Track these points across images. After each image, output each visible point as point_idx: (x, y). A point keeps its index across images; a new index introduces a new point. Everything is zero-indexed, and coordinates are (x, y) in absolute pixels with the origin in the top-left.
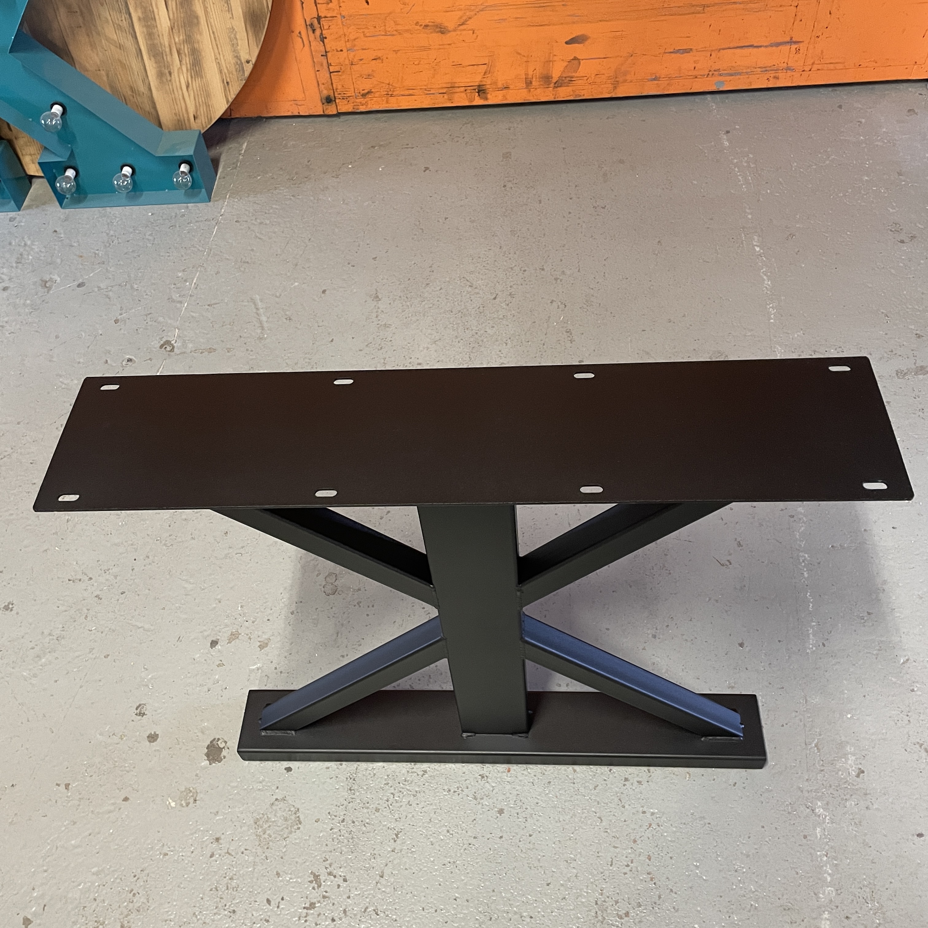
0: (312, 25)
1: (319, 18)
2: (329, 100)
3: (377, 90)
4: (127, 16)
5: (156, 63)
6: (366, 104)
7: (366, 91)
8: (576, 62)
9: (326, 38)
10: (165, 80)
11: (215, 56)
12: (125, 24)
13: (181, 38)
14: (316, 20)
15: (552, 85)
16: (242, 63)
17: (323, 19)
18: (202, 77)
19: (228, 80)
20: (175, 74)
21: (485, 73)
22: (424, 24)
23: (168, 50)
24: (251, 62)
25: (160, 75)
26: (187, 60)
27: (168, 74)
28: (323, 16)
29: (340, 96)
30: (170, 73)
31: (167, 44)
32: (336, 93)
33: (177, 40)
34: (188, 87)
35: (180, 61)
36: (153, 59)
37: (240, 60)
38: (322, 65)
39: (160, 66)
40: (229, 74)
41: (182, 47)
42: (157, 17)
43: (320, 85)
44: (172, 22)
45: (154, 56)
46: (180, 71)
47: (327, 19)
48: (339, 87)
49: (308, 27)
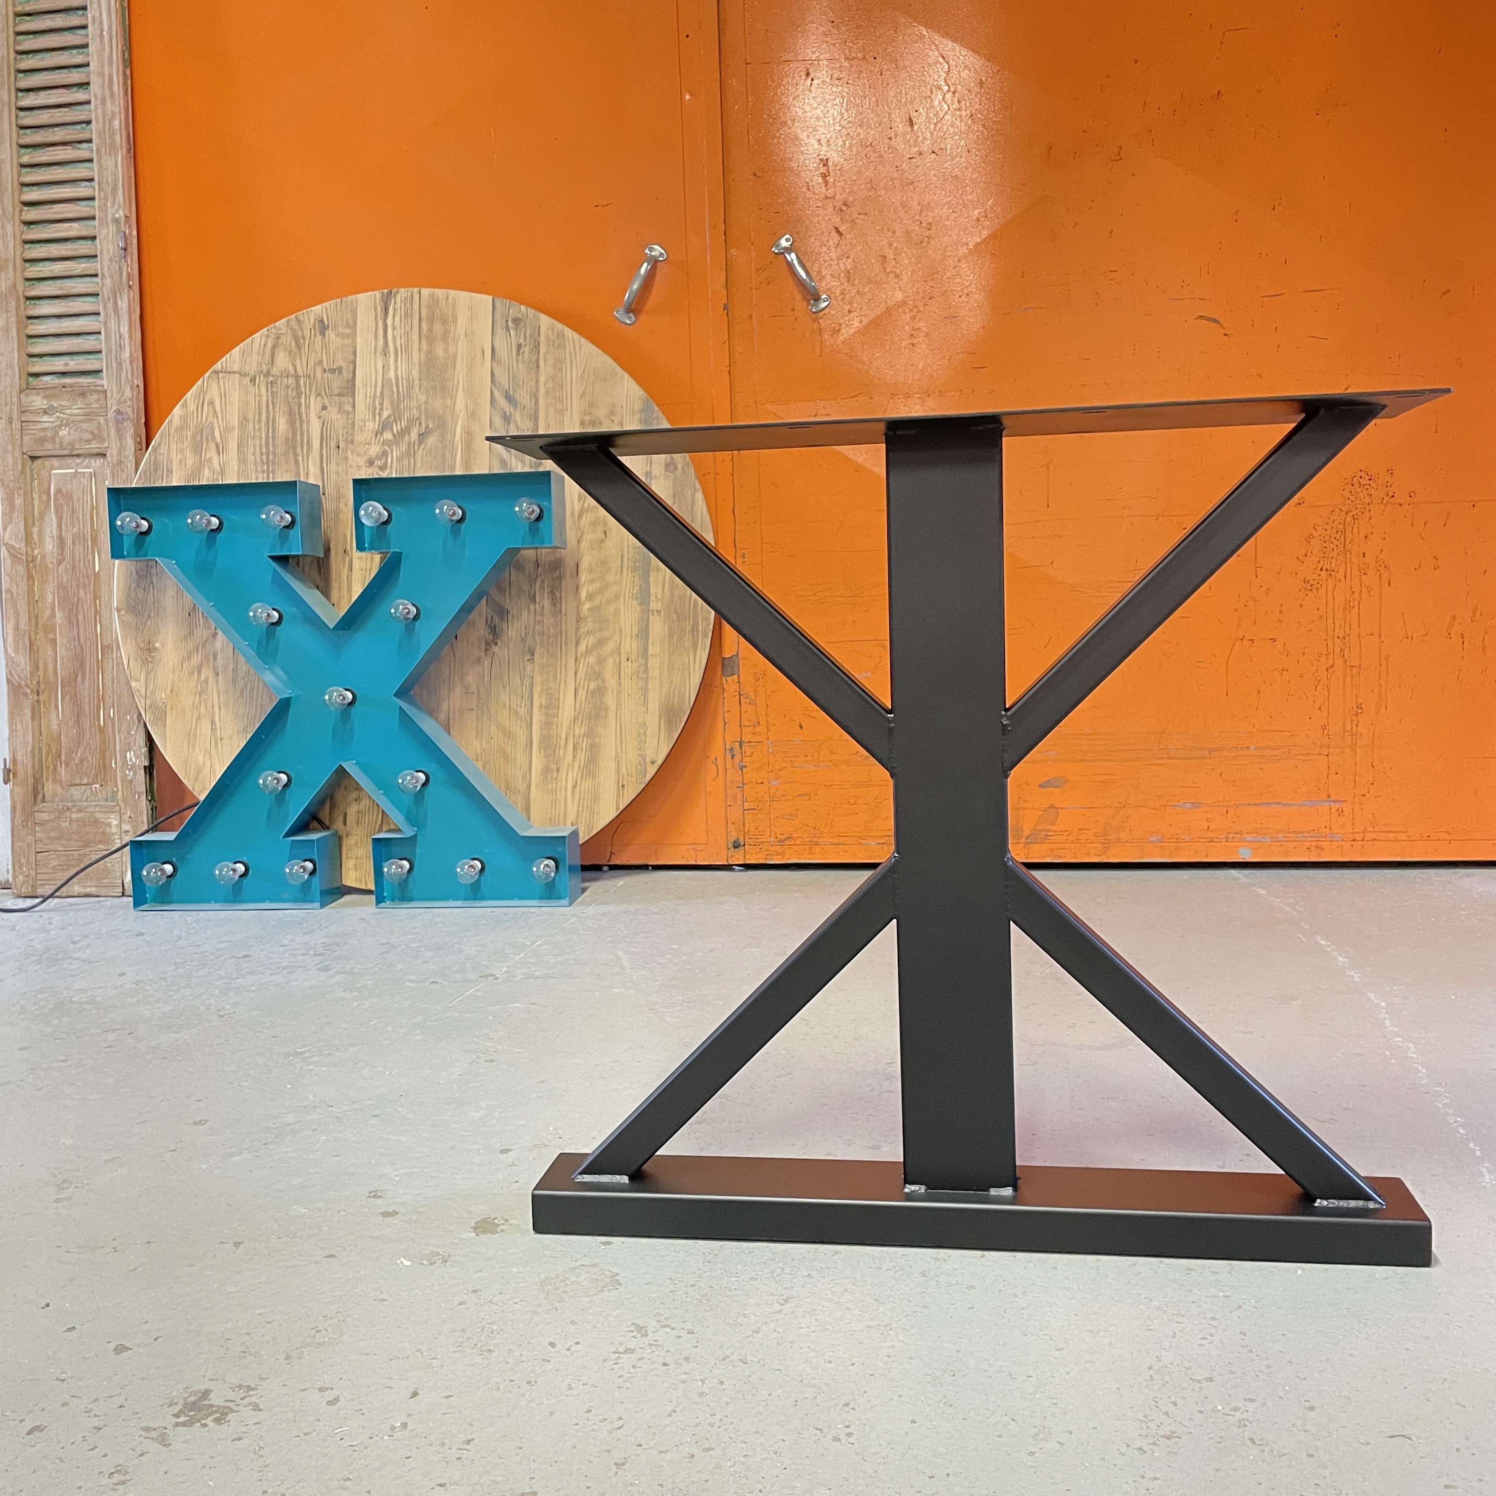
0: (731, 750)
1: (741, 743)
2: (736, 846)
3: (799, 835)
4: (528, 703)
5: (546, 756)
6: (783, 854)
7: (785, 836)
8: (1054, 810)
9: (746, 767)
10: (549, 778)
11: (616, 751)
12: (523, 711)
13: (583, 730)
14: (737, 745)
15: (1023, 840)
16: (645, 763)
17: (746, 744)
18: (594, 777)
19: (625, 783)
20: (563, 773)
23: (563, 742)
24: (656, 764)
25: (546, 771)
26: (582, 756)
27: (555, 772)
28: (746, 740)
29: (750, 840)
30: (558, 770)
31: (563, 737)
32: (747, 837)
33: (577, 732)
34: (574, 787)
35: (574, 757)
36: (542, 751)
37: (645, 760)
38: (736, 798)
39: (549, 761)
40: (628, 774)
41: (581, 740)
42: (561, 705)
43: (729, 824)
44: (577, 712)
45: (545, 749)
46: (571, 768)
47: (751, 744)
48: (752, 829)
49: (728, 752)
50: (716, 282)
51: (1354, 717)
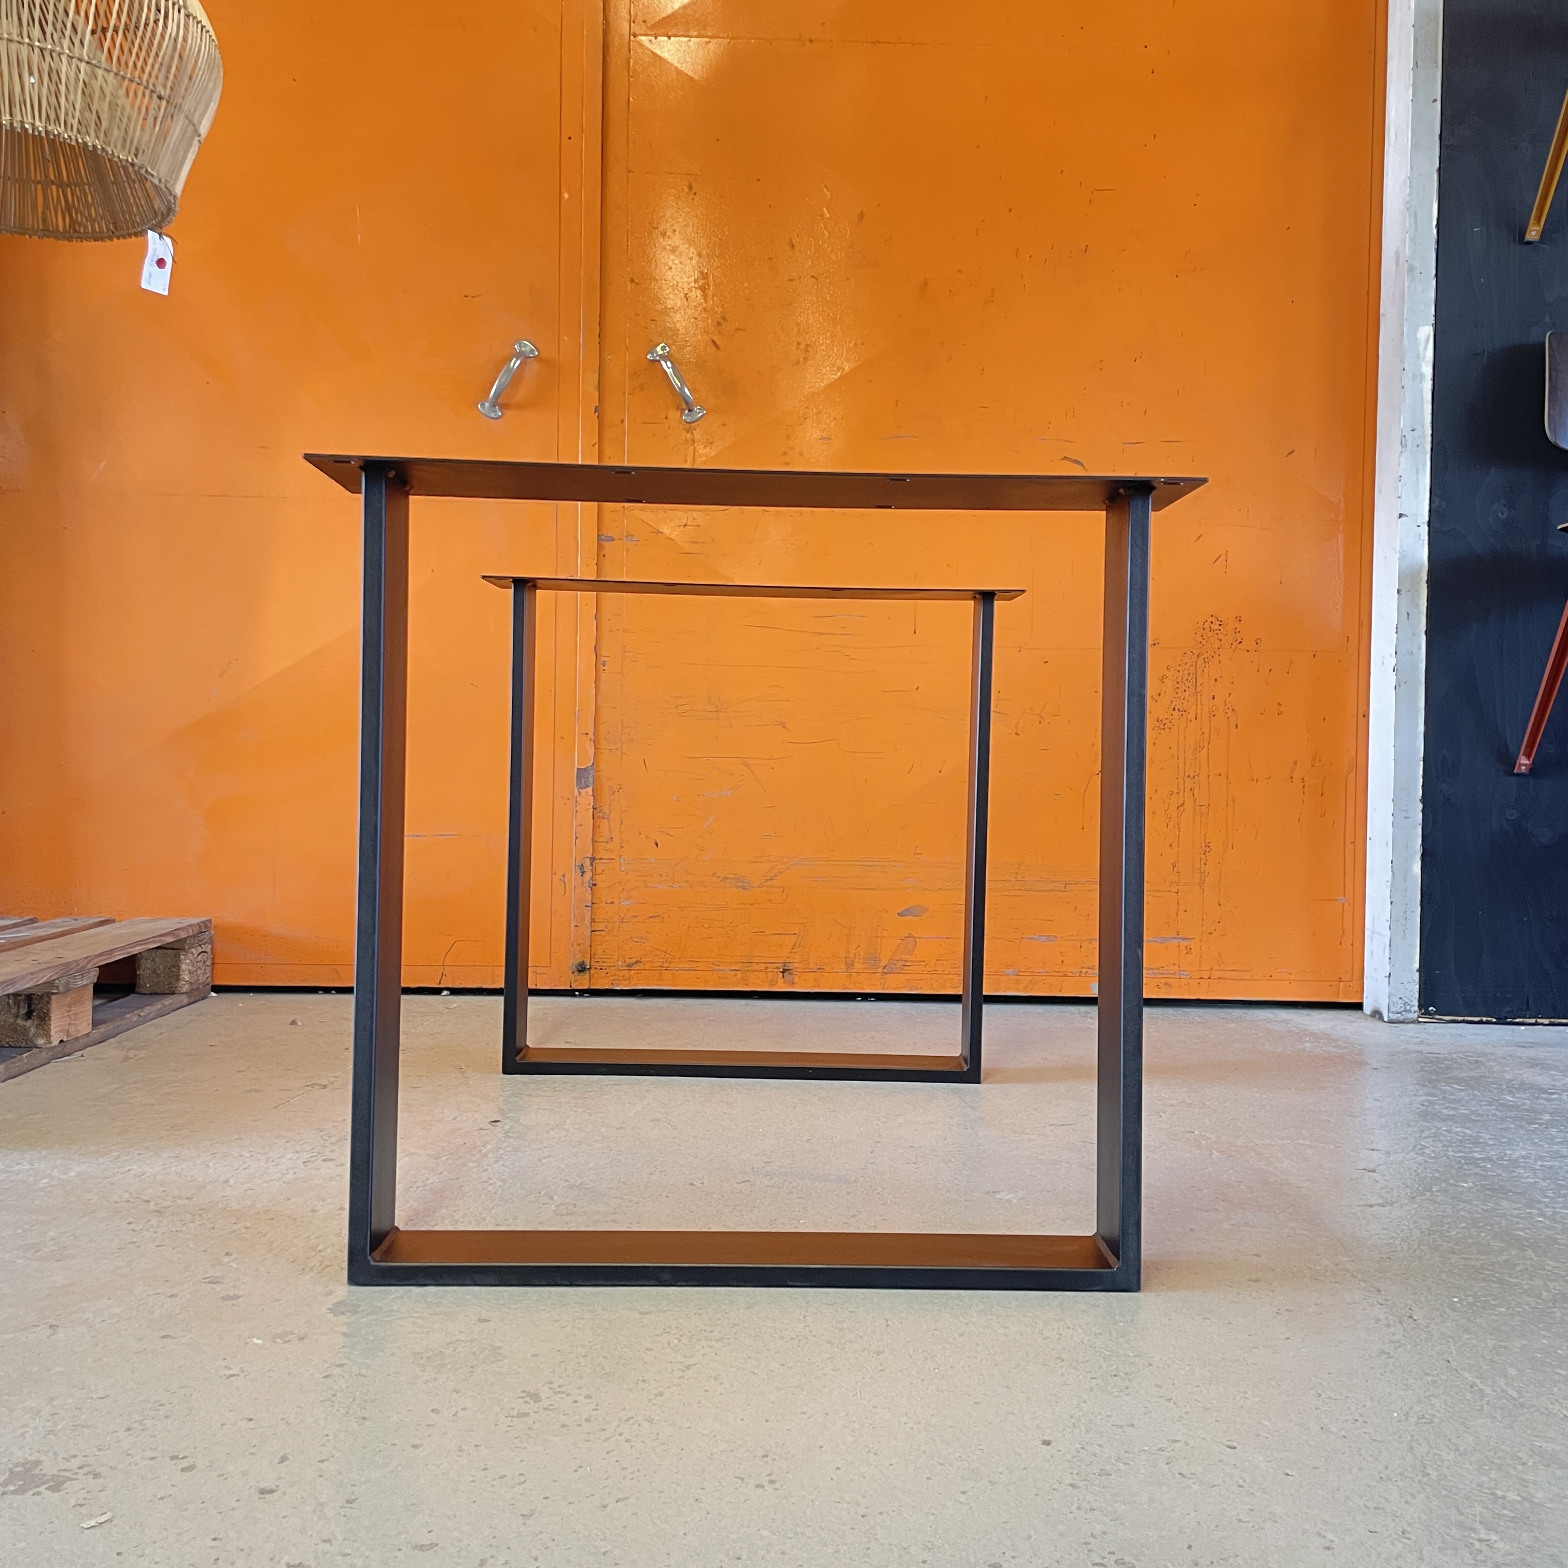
0: (581, 866)
1: (593, 859)
2: (582, 969)
3: (649, 959)
6: (631, 980)
7: (634, 960)
8: (912, 939)
9: (596, 885)
14: (588, 861)
15: (880, 970)
17: (598, 861)
21: (794, 946)
22: (722, 876)
28: (598, 857)
29: (597, 964)
32: (593, 960)
38: (583, 919)
43: (575, 945)
47: (602, 861)
48: (600, 952)
49: (576, 868)
50: (588, 384)
51: (1203, 856)
